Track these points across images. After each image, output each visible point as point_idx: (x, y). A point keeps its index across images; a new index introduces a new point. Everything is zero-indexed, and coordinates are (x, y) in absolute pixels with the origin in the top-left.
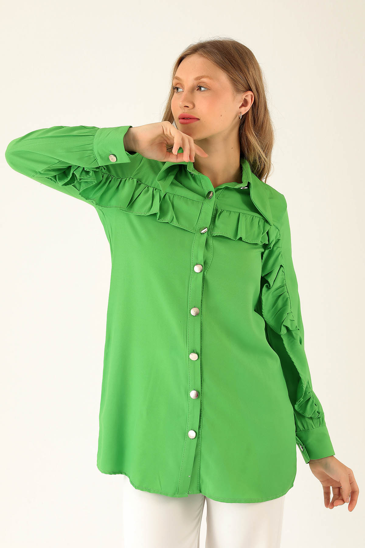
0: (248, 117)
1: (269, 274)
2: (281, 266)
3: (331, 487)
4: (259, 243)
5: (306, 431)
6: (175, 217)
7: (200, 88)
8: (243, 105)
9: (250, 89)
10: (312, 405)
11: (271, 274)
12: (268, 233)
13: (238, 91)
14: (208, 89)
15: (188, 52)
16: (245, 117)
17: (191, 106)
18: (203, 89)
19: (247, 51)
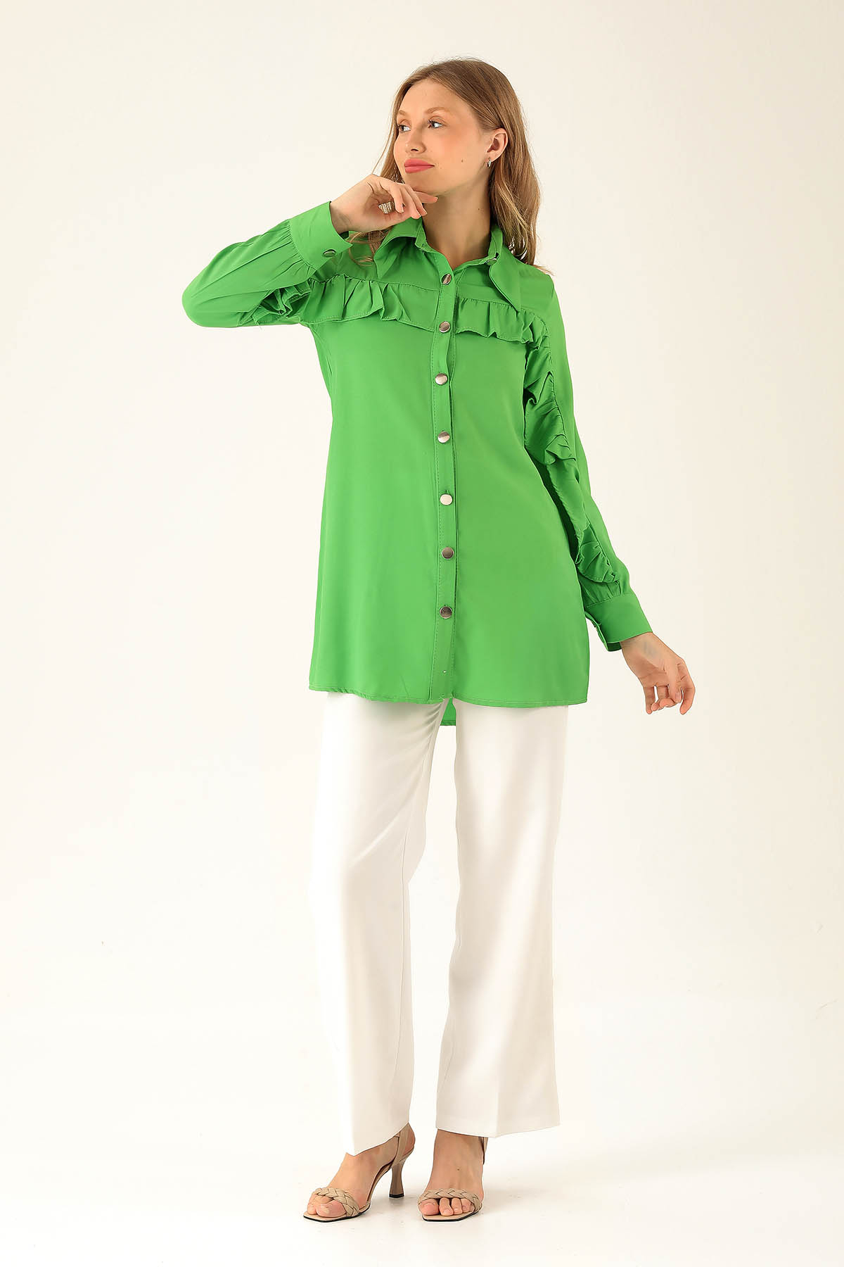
0: (500, 164)
1: (534, 385)
2: (549, 373)
3: (655, 688)
4: (520, 339)
5: (600, 602)
6: (404, 310)
7: (432, 124)
8: (492, 148)
9: (502, 126)
10: (602, 565)
11: (535, 386)
12: (531, 327)
13: (485, 127)
14: (443, 125)
15: (418, 76)
16: (496, 163)
17: (420, 148)
18: (436, 125)
19: (497, 74)
